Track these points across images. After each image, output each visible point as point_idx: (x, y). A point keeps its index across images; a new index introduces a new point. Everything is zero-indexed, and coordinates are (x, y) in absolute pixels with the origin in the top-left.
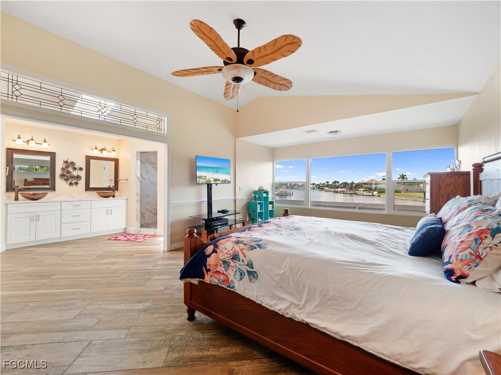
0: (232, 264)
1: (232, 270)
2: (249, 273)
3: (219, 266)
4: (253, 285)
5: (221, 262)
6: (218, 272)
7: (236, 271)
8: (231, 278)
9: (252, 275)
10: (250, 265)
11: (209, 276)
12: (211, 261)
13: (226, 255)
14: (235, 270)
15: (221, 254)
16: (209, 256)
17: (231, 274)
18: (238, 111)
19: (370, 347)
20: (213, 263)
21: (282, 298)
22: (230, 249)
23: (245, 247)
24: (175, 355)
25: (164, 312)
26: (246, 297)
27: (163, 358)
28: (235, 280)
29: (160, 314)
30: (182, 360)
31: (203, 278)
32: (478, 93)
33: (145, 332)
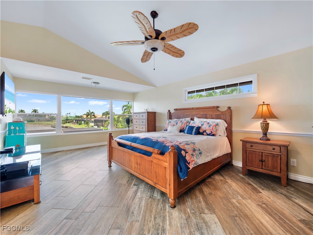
0: (194, 154)
1: (195, 156)
2: (200, 153)
3: (191, 158)
4: (202, 157)
5: (191, 156)
6: (192, 161)
7: (197, 156)
10: (199, 150)
11: (191, 166)
12: (187, 158)
13: (191, 151)
15: (189, 152)
16: (185, 156)
17: (195, 158)
18: (154, 69)
20: (189, 158)
21: (209, 156)
22: (190, 148)
23: (193, 145)
24: (206, 211)
25: (162, 223)
26: (202, 163)
27: (210, 215)
28: (197, 160)
29: (165, 224)
30: (208, 208)
31: (189, 168)
32: (156, 87)
33: (189, 229)
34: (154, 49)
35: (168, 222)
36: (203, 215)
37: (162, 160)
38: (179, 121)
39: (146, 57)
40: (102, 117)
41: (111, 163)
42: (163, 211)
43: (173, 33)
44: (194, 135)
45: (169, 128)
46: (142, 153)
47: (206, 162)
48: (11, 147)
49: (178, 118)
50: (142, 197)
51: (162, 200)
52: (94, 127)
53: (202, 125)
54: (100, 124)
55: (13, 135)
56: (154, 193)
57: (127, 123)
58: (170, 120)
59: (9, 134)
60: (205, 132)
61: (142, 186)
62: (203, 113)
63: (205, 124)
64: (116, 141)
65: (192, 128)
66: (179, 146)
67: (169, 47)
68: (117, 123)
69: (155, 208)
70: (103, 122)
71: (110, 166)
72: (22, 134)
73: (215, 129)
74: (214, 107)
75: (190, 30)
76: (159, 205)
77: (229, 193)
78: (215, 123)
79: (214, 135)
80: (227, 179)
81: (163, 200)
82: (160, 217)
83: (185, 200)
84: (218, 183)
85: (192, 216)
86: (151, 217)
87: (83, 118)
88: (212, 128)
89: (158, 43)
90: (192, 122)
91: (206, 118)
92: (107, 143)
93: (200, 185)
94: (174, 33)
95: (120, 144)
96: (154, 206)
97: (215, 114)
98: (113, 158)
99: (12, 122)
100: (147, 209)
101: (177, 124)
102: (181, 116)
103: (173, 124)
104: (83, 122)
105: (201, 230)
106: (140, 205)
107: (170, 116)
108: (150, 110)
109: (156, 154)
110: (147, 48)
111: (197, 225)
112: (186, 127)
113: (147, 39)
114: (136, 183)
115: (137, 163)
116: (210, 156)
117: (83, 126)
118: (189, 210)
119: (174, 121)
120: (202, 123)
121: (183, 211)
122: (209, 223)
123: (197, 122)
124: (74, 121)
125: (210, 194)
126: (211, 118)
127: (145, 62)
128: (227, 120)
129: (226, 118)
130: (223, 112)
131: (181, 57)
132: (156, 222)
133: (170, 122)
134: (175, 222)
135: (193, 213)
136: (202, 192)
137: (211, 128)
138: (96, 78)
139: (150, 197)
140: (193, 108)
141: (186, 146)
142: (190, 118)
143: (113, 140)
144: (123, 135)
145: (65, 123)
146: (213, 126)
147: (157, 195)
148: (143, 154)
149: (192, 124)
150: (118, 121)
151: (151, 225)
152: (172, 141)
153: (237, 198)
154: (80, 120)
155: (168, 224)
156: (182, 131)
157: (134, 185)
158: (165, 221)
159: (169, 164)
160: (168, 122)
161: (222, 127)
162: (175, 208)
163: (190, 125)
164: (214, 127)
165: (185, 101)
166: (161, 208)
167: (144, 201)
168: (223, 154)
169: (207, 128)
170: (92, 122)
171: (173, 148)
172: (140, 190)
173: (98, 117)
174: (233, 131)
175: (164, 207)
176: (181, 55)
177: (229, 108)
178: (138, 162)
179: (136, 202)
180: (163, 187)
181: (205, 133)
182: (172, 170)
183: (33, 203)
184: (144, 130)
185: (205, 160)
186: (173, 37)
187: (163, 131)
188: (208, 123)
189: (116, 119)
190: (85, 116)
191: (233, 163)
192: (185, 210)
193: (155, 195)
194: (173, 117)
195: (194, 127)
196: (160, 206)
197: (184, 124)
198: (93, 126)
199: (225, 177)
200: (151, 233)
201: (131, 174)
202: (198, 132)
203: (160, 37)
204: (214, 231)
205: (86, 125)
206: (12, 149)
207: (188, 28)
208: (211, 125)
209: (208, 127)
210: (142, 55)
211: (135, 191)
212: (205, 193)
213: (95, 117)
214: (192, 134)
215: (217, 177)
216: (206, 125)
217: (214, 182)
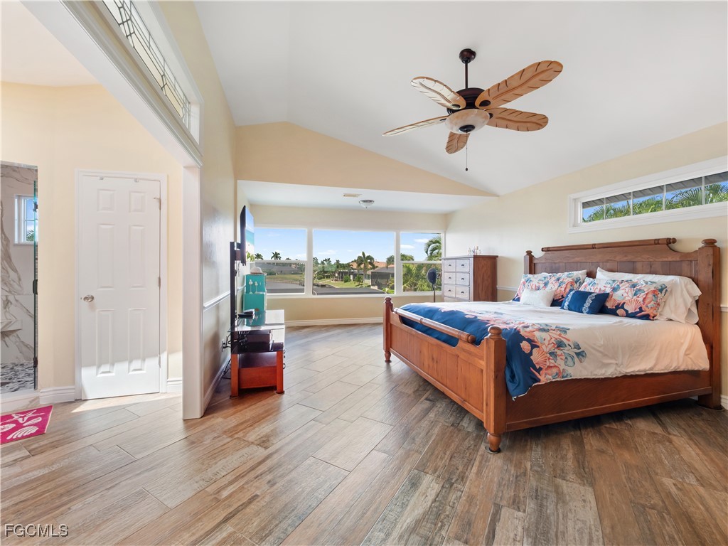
0: (559, 352)
1: (562, 359)
2: (578, 354)
3: (547, 361)
4: (585, 364)
5: (548, 355)
6: (549, 367)
7: (566, 358)
8: (562, 367)
9: (581, 355)
10: (577, 346)
11: (543, 376)
12: (536, 357)
13: (550, 346)
14: (564, 358)
15: (544, 347)
16: (531, 353)
17: (560, 363)
18: (467, 169)
19: (657, 370)
20: (540, 359)
21: (609, 364)
22: (549, 338)
23: (559, 332)
24: (571, 476)
25: (464, 467)
26: (583, 378)
27: (577, 485)
28: (567, 368)
29: (469, 470)
30: (580, 474)
31: (538, 380)
32: (498, 196)
33: (514, 491)
34: (468, 128)
35: (475, 469)
36: (559, 481)
37: (476, 356)
38: (553, 279)
39: (454, 144)
40: (387, 267)
41: (390, 355)
42: (471, 451)
43: (503, 89)
44: (588, 313)
45: (525, 295)
46: (443, 339)
47: (597, 377)
48: (251, 310)
49: (554, 270)
50: (436, 421)
51: (474, 435)
52: (372, 287)
53: (615, 289)
54: (383, 281)
55: (251, 293)
56: (462, 420)
57: (431, 281)
58: (529, 276)
59: (248, 292)
60: (622, 307)
61: (442, 404)
62: (625, 259)
63: (625, 287)
64: (396, 313)
65: (585, 295)
66: (519, 332)
67: (504, 115)
68: (417, 280)
69: (457, 443)
70: (388, 278)
71: (388, 361)
72: (261, 293)
73: (653, 302)
74: (656, 242)
75: (542, 76)
76: (467, 441)
77: (661, 462)
78: (654, 285)
79: (647, 317)
80: (675, 435)
81: (477, 436)
82: (463, 458)
83: (528, 447)
84: (639, 436)
85: (531, 475)
86: (445, 454)
87: (353, 269)
88: (644, 299)
89: (473, 116)
90: (588, 280)
91: (634, 271)
92: (381, 319)
93: (580, 430)
94: (506, 89)
95: (404, 320)
96: (457, 440)
97: (661, 260)
98: (393, 346)
99: (249, 273)
100: (441, 440)
101: (546, 284)
102: (561, 264)
103: (537, 285)
104: (352, 277)
105: (541, 500)
106: (429, 431)
107: (532, 267)
108: (483, 252)
109: (465, 342)
110: (452, 128)
111: (537, 490)
112: (569, 293)
113: (451, 111)
114: (431, 398)
115: (433, 359)
116: (615, 366)
117: (352, 284)
118: (528, 465)
119: (539, 278)
120: (614, 285)
121: (514, 462)
122: (567, 497)
123: (603, 281)
124: (337, 275)
125: (602, 452)
126: (648, 271)
127: (455, 151)
128: (701, 277)
129: (696, 272)
130: (688, 254)
131: (539, 129)
132: (452, 463)
133: (528, 280)
134: (491, 474)
135: (537, 472)
136: (579, 444)
137: (641, 299)
138: (367, 194)
139: (452, 425)
140: (595, 244)
141: (537, 334)
142: (585, 271)
143: (393, 311)
144: (412, 304)
145: (320, 279)
146: (647, 294)
147: (467, 425)
148: (445, 341)
149: (588, 286)
150: (418, 276)
151: (441, 464)
152: (508, 322)
153: (683, 478)
154: (346, 273)
155: (475, 471)
156: (556, 302)
157: (427, 399)
158: (470, 466)
159: (487, 363)
160: (523, 280)
161: (682, 295)
162: (499, 454)
163: (582, 289)
164: (650, 296)
165: (574, 226)
166: (468, 446)
167: (438, 427)
168: (672, 369)
169: (627, 298)
170: (369, 278)
171: (497, 332)
172: (436, 409)
173: (380, 266)
174: (723, 310)
175: (475, 446)
176: (537, 124)
177: (710, 243)
178: (434, 356)
179: (423, 426)
180: (477, 409)
181: (619, 312)
182: (492, 374)
183: (275, 392)
184: (466, 296)
185: (595, 373)
186: (505, 97)
187: (511, 301)
188: (634, 286)
189: (414, 272)
190: (355, 266)
191: (722, 404)
192: (521, 463)
193: (463, 424)
194: (538, 267)
195: (591, 293)
196: (469, 442)
197: (564, 286)
198: (369, 286)
199: (669, 429)
200: (437, 473)
201: (425, 381)
202: (601, 305)
203: (477, 103)
204: (573, 511)
205: (357, 284)
206: (252, 312)
207: (535, 73)
208: (640, 290)
209: (630, 295)
210: (447, 140)
211: (426, 409)
212: (587, 447)
213: (374, 267)
214: (582, 312)
215: (643, 425)
216: (627, 289)
217: (627, 433)
